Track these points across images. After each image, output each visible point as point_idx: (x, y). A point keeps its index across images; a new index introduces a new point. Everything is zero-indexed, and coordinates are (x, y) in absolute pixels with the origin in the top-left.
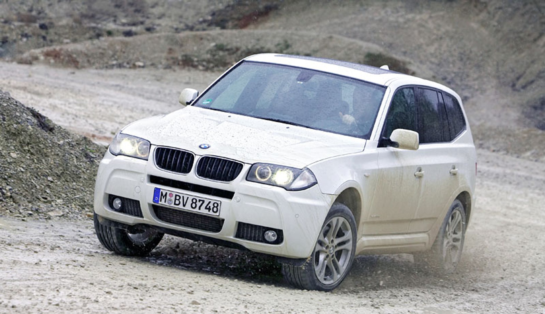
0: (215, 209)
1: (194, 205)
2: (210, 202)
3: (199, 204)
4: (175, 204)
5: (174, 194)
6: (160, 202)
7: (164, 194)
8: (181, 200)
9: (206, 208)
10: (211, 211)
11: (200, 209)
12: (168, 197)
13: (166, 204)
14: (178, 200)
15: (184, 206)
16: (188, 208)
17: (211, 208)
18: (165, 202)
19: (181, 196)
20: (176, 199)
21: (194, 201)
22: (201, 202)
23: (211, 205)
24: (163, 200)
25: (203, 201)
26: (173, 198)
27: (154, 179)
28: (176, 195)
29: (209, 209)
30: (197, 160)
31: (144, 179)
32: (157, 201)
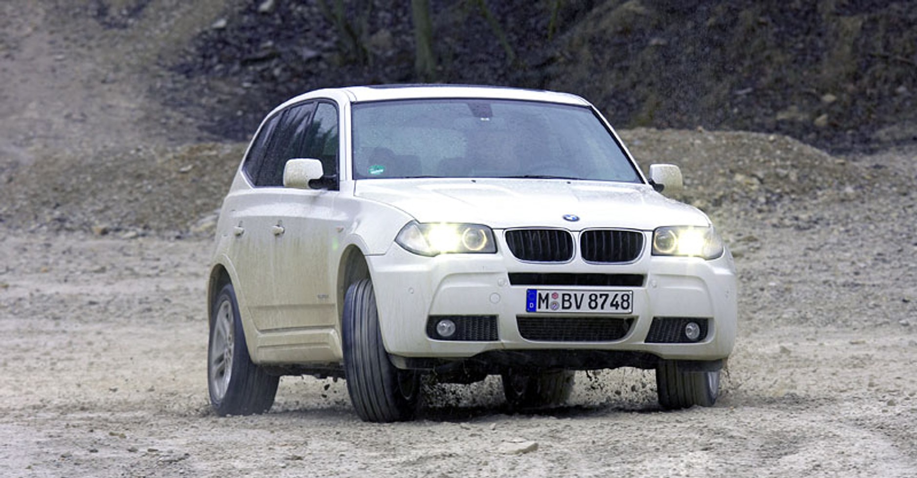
0: (625, 304)
1: (593, 304)
2: (616, 295)
3: (600, 301)
4: (563, 308)
5: (560, 294)
6: (538, 311)
7: (544, 297)
8: (573, 300)
9: (612, 305)
10: (620, 308)
11: (602, 307)
12: (551, 300)
13: (549, 310)
14: (569, 301)
15: (578, 307)
16: (585, 309)
17: (619, 303)
18: (547, 307)
19: (572, 294)
20: (564, 300)
21: (593, 298)
22: (604, 297)
23: (619, 299)
24: (543, 305)
25: (607, 296)
26: (560, 300)
27: (516, 278)
28: (564, 295)
29: (617, 306)
30: (576, 238)
31: (505, 281)
32: (534, 310)
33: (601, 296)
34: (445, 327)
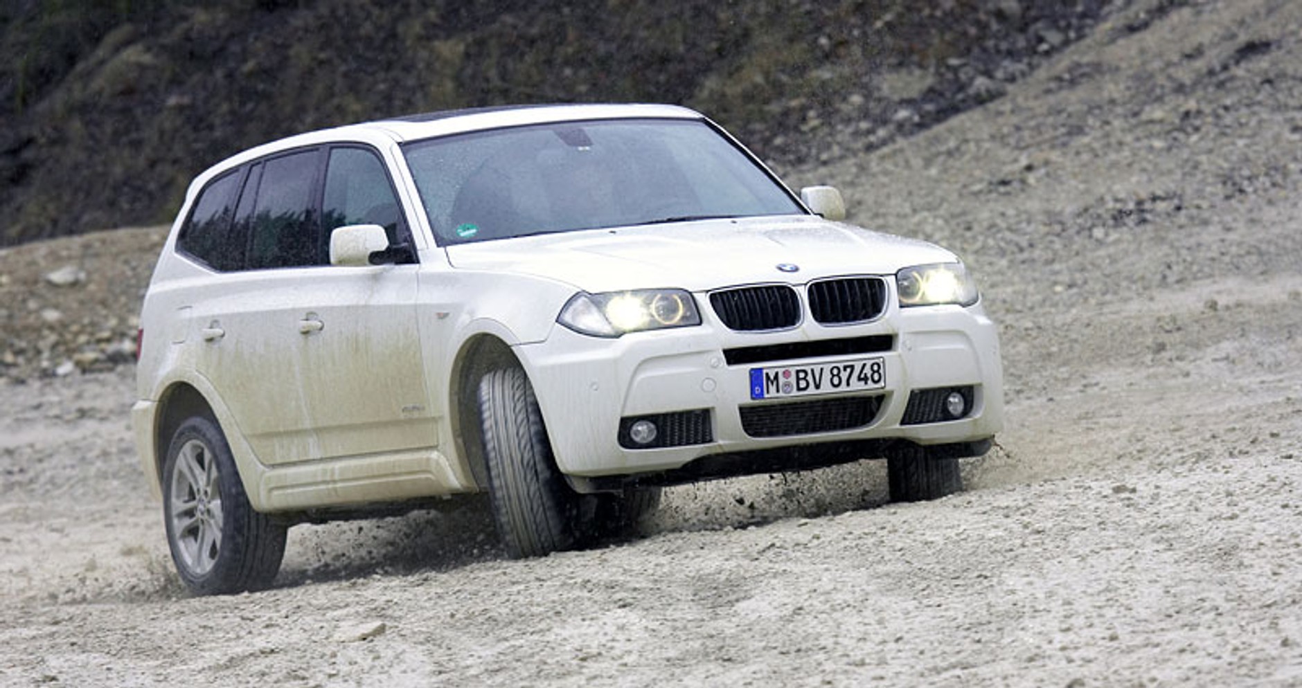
0: (876, 377)
1: (836, 381)
2: (864, 365)
3: (844, 375)
4: (799, 389)
5: (793, 370)
6: (766, 396)
7: (772, 376)
8: (810, 378)
9: (859, 379)
10: (870, 382)
11: (848, 384)
12: (782, 380)
13: (781, 393)
14: (804, 379)
15: (817, 387)
16: (827, 389)
17: (869, 375)
18: (778, 391)
19: (808, 369)
20: (798, 379)
21: (835, 372)
22: (849, 370)
23: (868, 371)
24: (773, 389)
25: (852, 367)
26: (793, 379)
27: (735, 356)
28: (798, 372)
29: (865, 379)
30: (803, 294)
31: (719, 360)
32: (761, 396)
33: (845, 368)
34: (643, 431)
